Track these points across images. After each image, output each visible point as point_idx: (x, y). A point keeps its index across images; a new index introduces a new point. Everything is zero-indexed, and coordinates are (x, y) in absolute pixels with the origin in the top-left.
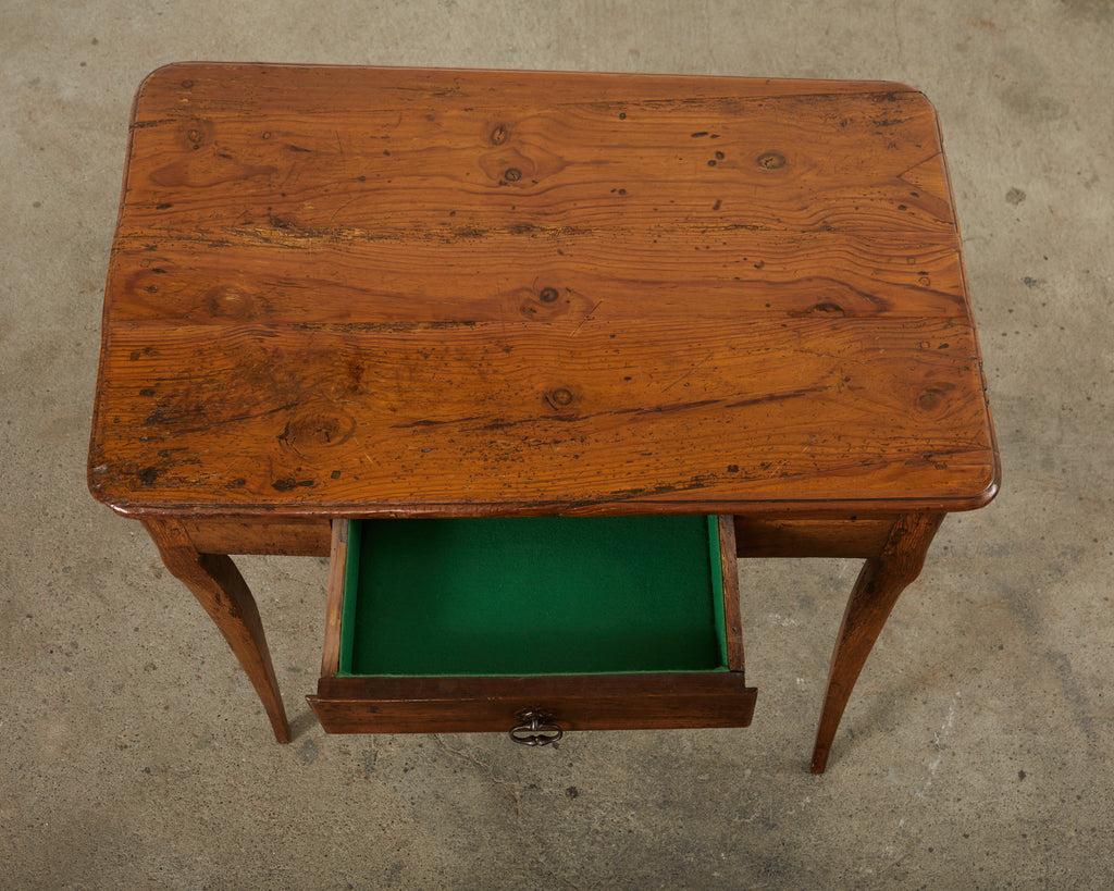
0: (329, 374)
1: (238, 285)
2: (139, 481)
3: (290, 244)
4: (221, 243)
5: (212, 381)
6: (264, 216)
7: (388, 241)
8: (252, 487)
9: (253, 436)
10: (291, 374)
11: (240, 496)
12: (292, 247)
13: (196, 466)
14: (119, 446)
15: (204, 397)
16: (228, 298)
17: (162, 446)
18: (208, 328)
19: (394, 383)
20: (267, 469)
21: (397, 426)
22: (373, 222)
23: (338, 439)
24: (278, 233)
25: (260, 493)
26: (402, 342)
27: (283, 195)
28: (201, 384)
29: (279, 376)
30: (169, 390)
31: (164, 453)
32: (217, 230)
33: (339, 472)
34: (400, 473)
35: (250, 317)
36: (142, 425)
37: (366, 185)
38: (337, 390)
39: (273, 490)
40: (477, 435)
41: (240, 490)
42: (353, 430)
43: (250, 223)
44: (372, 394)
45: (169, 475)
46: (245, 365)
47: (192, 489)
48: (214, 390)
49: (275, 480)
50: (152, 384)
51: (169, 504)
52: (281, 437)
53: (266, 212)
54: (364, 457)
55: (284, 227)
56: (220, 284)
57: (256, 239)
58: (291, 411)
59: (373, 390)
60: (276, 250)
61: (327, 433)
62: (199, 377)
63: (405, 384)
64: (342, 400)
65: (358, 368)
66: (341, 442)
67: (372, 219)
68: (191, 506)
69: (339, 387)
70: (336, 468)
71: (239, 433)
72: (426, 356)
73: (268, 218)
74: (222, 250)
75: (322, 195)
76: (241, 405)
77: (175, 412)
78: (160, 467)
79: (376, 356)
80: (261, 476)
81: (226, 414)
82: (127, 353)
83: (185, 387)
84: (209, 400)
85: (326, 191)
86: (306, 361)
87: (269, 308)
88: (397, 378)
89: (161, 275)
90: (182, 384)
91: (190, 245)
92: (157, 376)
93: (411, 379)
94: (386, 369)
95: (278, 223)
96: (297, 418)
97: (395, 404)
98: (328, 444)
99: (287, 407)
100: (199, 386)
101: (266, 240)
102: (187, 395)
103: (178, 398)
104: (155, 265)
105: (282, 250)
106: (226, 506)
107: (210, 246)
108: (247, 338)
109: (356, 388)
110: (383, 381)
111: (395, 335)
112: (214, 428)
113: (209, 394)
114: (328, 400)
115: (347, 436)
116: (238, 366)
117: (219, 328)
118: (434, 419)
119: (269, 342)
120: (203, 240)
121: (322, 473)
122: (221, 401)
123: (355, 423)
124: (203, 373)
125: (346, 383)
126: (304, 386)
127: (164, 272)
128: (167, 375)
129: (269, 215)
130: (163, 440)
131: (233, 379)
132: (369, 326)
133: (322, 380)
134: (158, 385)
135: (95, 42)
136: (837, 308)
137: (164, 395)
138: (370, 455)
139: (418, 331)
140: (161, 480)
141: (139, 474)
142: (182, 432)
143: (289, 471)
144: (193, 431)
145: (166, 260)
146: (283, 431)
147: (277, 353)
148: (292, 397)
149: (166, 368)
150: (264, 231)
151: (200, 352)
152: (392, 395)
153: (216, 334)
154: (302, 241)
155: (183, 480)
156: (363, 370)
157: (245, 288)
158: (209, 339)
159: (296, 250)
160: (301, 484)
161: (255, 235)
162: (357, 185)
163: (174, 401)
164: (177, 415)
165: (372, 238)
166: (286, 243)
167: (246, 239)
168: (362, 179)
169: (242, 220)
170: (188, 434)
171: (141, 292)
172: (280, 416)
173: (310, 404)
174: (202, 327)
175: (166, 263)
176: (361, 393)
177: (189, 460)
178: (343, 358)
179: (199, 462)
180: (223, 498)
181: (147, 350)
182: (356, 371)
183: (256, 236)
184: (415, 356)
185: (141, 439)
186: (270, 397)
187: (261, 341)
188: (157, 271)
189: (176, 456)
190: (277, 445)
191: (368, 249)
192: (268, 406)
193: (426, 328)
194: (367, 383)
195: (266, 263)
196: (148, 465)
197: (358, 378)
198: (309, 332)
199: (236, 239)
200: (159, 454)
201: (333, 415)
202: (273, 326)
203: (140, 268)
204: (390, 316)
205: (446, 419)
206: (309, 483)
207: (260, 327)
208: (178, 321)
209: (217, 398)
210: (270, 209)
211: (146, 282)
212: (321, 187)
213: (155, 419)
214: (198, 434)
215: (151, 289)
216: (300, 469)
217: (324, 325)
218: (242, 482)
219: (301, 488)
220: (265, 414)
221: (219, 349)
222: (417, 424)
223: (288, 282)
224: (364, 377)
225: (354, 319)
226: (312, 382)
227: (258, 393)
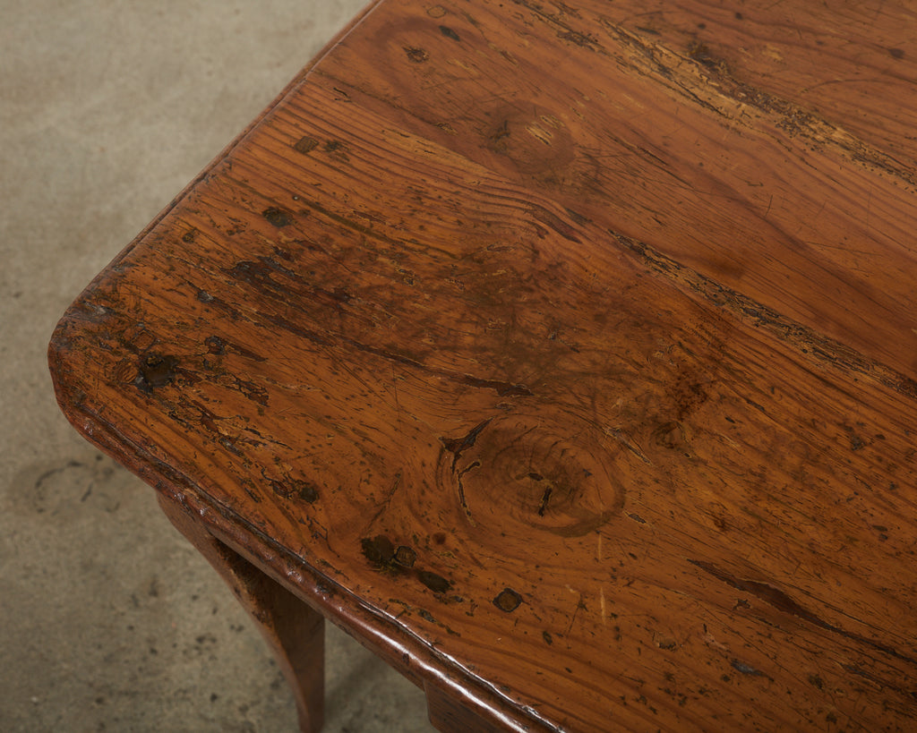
0: (630, 368)
1: (564, 116)
2: (136, 371)
3: (702, 95)
4: (583, 40)
5: (401, 258)
6: (684, 32)
7: (892, 178)
8: (321, 518)
9: (401, 409)
10: (556, 327)
11: (285, 525)
12: (703, 103)
13: (252, 407)
14: (158, 285)
15: (366, 280)
16: (535, 131)
17: (224, 328)
18: (462, 162)
19: (756, 462)
20: (378, 497)
21: (709, 568)
22: (879, 132)
23: (564, 519)
24: (693, 70)
25: (326, 542)
26: (820, 386)
27: (739, 16)
28: (378, 252)
29: (531, 318)
30: (313, 232)
31: (218, 345)
32: (588, 17)
33: (518, 599)
34: (652, 687)
35: (551, 181)
36: (223, 270)
37: (897, 66)
38: (626, 412)
39: (356, 552)
40: (886, 705)
41: (294, 510)
42: (607, 518)
43: (653, 32)
44: (697, 462)
45: (192, 393)
46: (480, 261)
47: (210, 447)
48: (394, 276)
49: (376, 532)
50: (296, 207)
51: (149, 452)
52: (450, 445)
53: (692, 27)
54: (595, 596)
55: (709, 65)
56: (534, 101)
57: (647, 61)
58: (506, 400)
59: (701, 454)
60: (671, 93)
61: (548, 492)
62: (384, 238)
63: (779, 479)
64: (623, 438)
65: (696, 388)
66: (566, 532)
67: (880, 126)
68: (185, 483)
69: (635, 405)
70: (519, 586)
71: (377, 388)
72: (857, 444)
73: (690, 39)
74: (577, 51)
75: (807, 47)
76: (418, 335)
77: (297, 279)
78: (190, 368)
79: (750, 383)
80: (354, 503)
81: (382, 335)
82: (297, 134)
83: (346, 244)
84: (370, 291)
85: (820, 43)
86: (599, 318)
87: (593, 185)
88: (767, 456)
89: (448, 41)
90: (344, 233)
91: (530, 18)
92: (315, 196)
93: (798, 475)
94: (757, 424)
95: (702, 54)
96: (509, 424)
97: (734, 512)
98: (535, 517)
99: (504, 389)
100: (371, 257)
101: (664, 70)
102: (339, 260)
103: (319, 255)
104: (450, 21)
105: (681, 99)
106: (246, 526)
107: (560, 34)
108: (518, 214)
109: (667, 428)
110: (736, 445)
111: (812, 361)
112: (338, 350)
113: (377, 280)
114: (595, 422)
115: (587, 526)
116: (467, 256)
117: (480, 170)
118: (802, 600)
119: (553, 244)
120: (556, 21)
121: (483, 578)
122: (389, 306)
123: (620, 503)
124: (396, 236)
125: (654, 409)
126: (567, 364)
127: (457, 38)
128: (333, 205)
129: (694, 34)
130: (235, 316)
131: (440, 277)
132: (768, 317)
133: (610, 373)
134: (305, 213)
137: (300, 236)
138: (611, 601)
139: (866, 380)
140: (171, 393)
141: (143, 358)
142: (279, 322)
143: (416, 527)
144: (298, 331)
145: (474, 22)
146: (462, 434)
147: (554, 273)
148: (527, 373)
149: (340, 193)
150: (670, 55)
151: (419, 196)
152: (736, 489)
153: (469, 180)
154: (726, 102)
155: (207, 419)
156: (706, 397)
157: (575, 130)
158: (451, 182)
159: (707, 111)
160: (423, 577)
161: (650, 53)
162: (884, 60)
163: (310, 257)
164: (295, 285)
165: (862, 158)
166: (696, 91)
167: (630, 53)
168: (897, 54)
169: (642, 22)
170: (285, 332)
171: (396, 51)
172: (478, 399)
173: (553, 409)
174: (454, 155)
175: (470, 27)
176: (671, 446)
177: (249, 385)
178: (678, 352)
179: (264, 400)
180: (251, 505)
181: (332, 146)
182: (689, 393)
183: (652, 57)
184: (832, 430)
185: (200, 295)
186: (484, 349)
187: (541, 233)
188: (446, 31)
189: (233, 363)
190: (431, 457)
191: (843, 172)
192: (468, 365)
193: (884, 382)
194: (698, 431)
195: (639, 106)
196: (172, 350)
197: (684, 410)
198: (641, 265)
199: (608, 39)
200: (207, 342)
201: (585, 460)
202: (580, 219)
203: (422, 14)
204: (821, 318)
205: (829, 616)
206: (439, 585)
207: (557, 208)
208: (421, 125)
209: (386, 294)
210: (702, 26)
211: (415, 40)
212: (815, 33)
213: (252, 272)
214: (304, 343)
215: (415, 54)
216: (440, 540)
217: (679, 267)
218: (309, 494)
219: (414, 586)
220: (453, 377)
221: (455, 208)
222: (757, 588)
223: (659, 156)
224: (700, 416)
225: (745, 287)
226: (588, 365)
227: (468, 328)
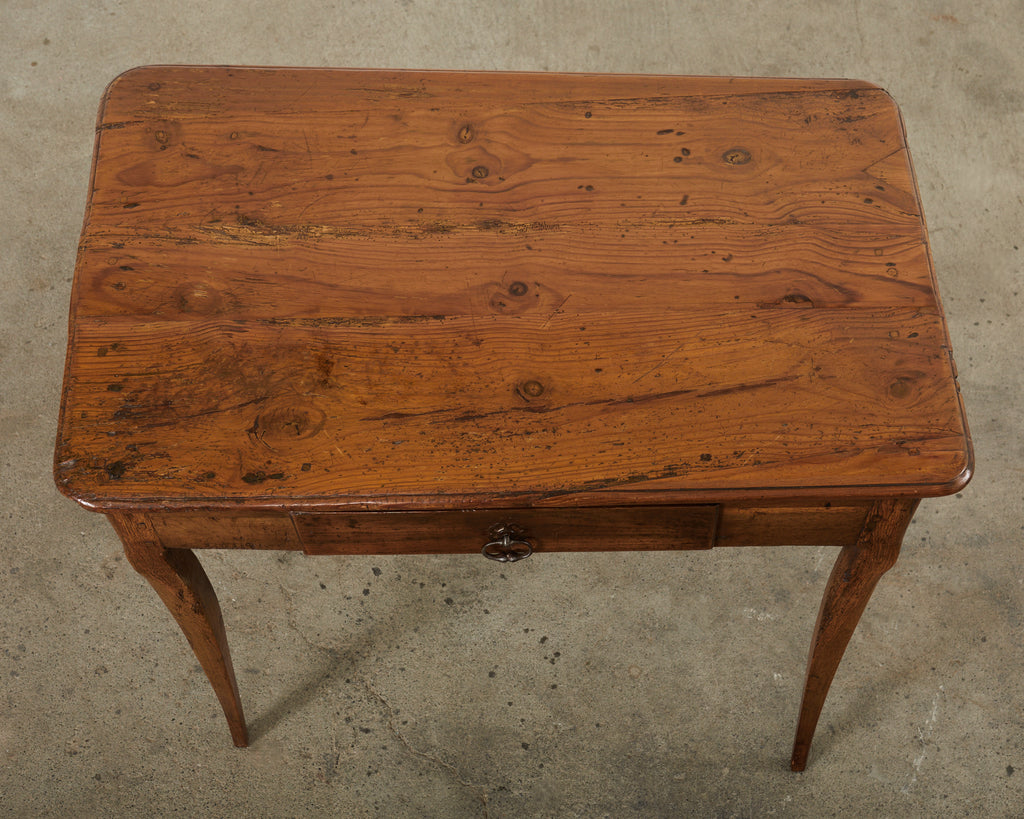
0: (298, 368)
1: (205, 281)
2: (107, 476)
3: (257, 241)
4: (189, 241)
5: (180, 376)
6: (231, 214)
7: (356, 238)
8: (221, 480)
9: (222, 429)
10: (260, 369)
11: (210, 490)
12: (260, 244)
13: (165, 460)
14: (87, 441)
15: (173, 392)
16: (196, 295)
17: (130, 440)
18: (176, 324)
19: (364, 376)
20: (237, 462)
21: (368, 419)
22: (341, 219)
23: (308, 432)
24: (246, 231)
25: (229, 486)
26: (372, 336)
27: (251, 193)
28: (169, 379)
29: (248, 371)
30: (136, 386)
31: (133, 447)
32: (184, 228)
33: (310, 465)
34: (371, 465)
35: (219, 312)
36: (110, 420)
37: (333, 184)
38: (306, 384)
39: (243, 483)
40: (448, 427)
41: (210, 483)
42: (323, 423)
43: (218, 221)
44: (342, 387)
45: (137, 469)
46: (213, 360)
47: (160, 482)
48: (183, 384)
49: (245, 473)
50: (120, 379)
51: (137, 498)
52: (250, 431)
53: (234, 210)
54: (335, 449)
55: (252, 224)
56: (187, 281)
57: (223, 237)
58: (260, 405)
59: (343, 384)
60: (244, 247)
61: (297, 426)
62: (167, 372)
63: (375, 377)
64: (312, 394)
65: (327, 362)
66: (312, 435)
67: (339, 216)
68: (160, 500)
69: (308, 381)
70: (307, 461)
71: (208, 427)
72: (396, 350)
73: (236, 216)
74: (190, 248)
75: (290, 193)
76: (209, 400)
77: (144, 406)
78: (129, 461)
79: (346, 349)
80: (231, 469)
81: (195, 408)
82: (96, 349)
83: (154, 382)
84: (177, 395)
85: (294, 189)
86: (275, 356)
87: (237, 304)
88: (366, 372)
89: (128, 272)
90: (150, 379)
91: (158, 243)
92: (124, 371)
93: (381, 372)
94: (357, 363)
95: (246, 221)
96: (267, 412)
97: (365, 397)
98: (298, 437)
99: (256, 401)
100: (167, 382)
101: (234, 237)
102: (155, 390)
103: (145, 393)
104: (123, 262)
105: (250, 247)
106: (195, 499)
107: (177, 243)
108: (215, 333)
109: (325, 382)
110: (353, 374)
111: (364, 329)
112: (182, 423)
113: (177, 389)
114: (298, 394)
115: (317, 430)
116: (207, 361)
117: (186, 324)
118: (405, 412)
119: (237, 337)
120: (170, 238)
121: (292, 466)
122: (190, 396)
123: (325, 416)
124: (171, 368)
125: (316, 377)
126: (274, 380)
127: (132, 269)
128: (135, 370)
129: (236, 213)
130: (131, 434)
131: (201, 374)
132: (338, 321)
133: (292, 374)
134: (125, 380)
135: (47, 42)
136: (806, 300)
137: (132, 390)
138: (341, 448)
139: (388, 325)
140: (129, 474)
141: (106, 468)
142: (150, 426)
143: (258, 464)
144: (161, 425)
145: (133, 257)
146: (252, 425)
147: (245, 348)
148: (261, 391)
149: (134, 364)
150: (232, 228)
151: (169, 347)
152: (362, 389)
153: (185, 330)
154: (270, 238)
155: (151, 474)
156: (333, 364)
157: (214, 285)
158: (177, 335)
159: (264, 247)
160: (271, 477)
161: (222, 232)
162: (325, 183)
163: (143, 396)
164: (145, 409)
165: (340, 235)
166: (253, 240)
167: (214, 237)
168: (330, 177)
169: (209, 219)
170: (156, 428)
171: (108, 289)
172: (249, 410)
173: (279, 398)
174: (170, 323)
175: (133, 261)
176: (330, 387)
177: (157, 454)
178: (313, 353)
179: (168, 456)
180: (192, 492)
181: (114, 346)
182: (325, 365)
183: (224, 233)
184: (384, 350)
185: (108, 434)
186: (238, 392)
187: (230, 336)
188: (125, 268)
189: (144, 450)
190: (247, 439)
191: (336, 246)
192: (237, 400)
193: (395, 322)
194: (336, 377)
195: (234, 260)
196: (116, 460)
197: (327, 372)
198: (277, 327)
199: (204, 237)
200: (127, 449)
201: (303, 409)
202: (241, 322)
203: (108, 266)
204: (359, 311)
205: (416, 411)
206: (279, 476)
207: (229, 322)
208: (146, 317)
209: (185, 393)
210: (237, 207)
211: (113, 280)
212: (289, 185)
213: (122, 414)
214: (167, 428)
215: (118, 286)
216: (269, 462)
217: (293, 320)
218: (211, 476)
219: (271, 481)
220: (234, 408)
221: (188, 344)
222: (388, 416)
223: (257, 278)
224: (334, 371)
225: (323, 314)
226: (282, 376)
227: (227, 387)
